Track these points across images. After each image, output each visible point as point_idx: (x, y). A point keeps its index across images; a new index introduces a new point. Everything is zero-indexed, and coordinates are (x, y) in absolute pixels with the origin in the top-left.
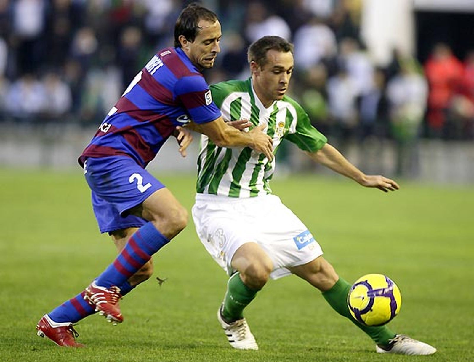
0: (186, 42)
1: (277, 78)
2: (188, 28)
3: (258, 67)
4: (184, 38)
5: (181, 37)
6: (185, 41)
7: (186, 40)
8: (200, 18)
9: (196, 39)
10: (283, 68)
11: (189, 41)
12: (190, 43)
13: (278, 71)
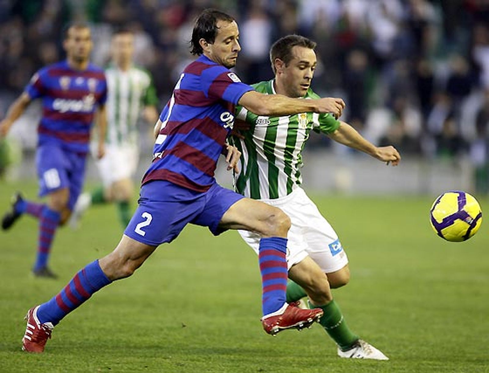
0: (207, 45)
1: (302, 73)
2: (207, 31)
3: (283, 64)
4: (205, 41)
5: (202, 40)
6: (205, 43)
7: (207, 43)
8: (217, 19)
9: (216, 40)
10: (308, 63)
11: (210, 43)
12: (211, 45)
13: (303, 67)
